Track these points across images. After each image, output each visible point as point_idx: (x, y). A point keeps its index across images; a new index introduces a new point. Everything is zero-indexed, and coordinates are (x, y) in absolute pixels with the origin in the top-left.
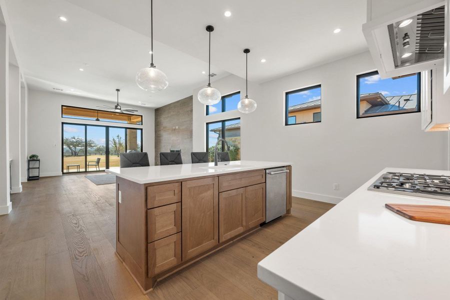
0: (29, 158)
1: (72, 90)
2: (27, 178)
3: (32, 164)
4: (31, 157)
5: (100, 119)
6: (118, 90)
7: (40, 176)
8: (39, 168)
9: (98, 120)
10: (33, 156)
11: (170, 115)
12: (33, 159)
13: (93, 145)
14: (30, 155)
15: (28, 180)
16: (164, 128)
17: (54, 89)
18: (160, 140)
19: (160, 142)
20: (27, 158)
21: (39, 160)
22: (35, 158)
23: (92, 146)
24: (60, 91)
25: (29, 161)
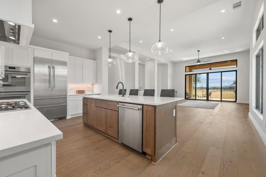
1: (184, 58)
5: (212, 69)
6: (199, 51)
9: (210, 69)
24: (181, 61)
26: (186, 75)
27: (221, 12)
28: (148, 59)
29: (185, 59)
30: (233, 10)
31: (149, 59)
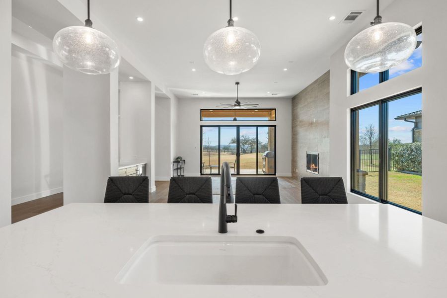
0: (174, 160)
4: (176, 159)
5: (238, 118)
6: (237, 83)
8: (184, 168)
9: (235, 120)
10: (178, 158)
11: (306, 103)
14: (175, 157)
16: (300, 122)
17: (194, 95)
18: (296, 139)
19: (296, 141)
21: (184, 161)
24: (196, 96)
25: (174, 163)
26: (201, 126)
27: (329, 18)
28: (131, 78)
29: (203, 94)
30: (343, 23)
31: (135, 77)
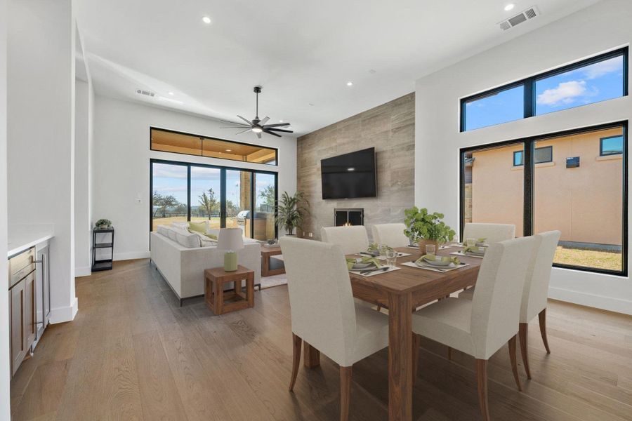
0: (94, 226)
2: (90, 266)
3: (101, 238)
4: (98, 225)
6: (257, 89)
7: (114, 260)
8: (112, 245)
10: (102, 222)
12: (102, 227)
13: (173, 203)
14: (97, 221)
15: (93, 270)
20: (92, 226)
21: (113, 231)
22: (106, 227)
23: (172, 205)
25: (95, 232)
26: (152, 161)
